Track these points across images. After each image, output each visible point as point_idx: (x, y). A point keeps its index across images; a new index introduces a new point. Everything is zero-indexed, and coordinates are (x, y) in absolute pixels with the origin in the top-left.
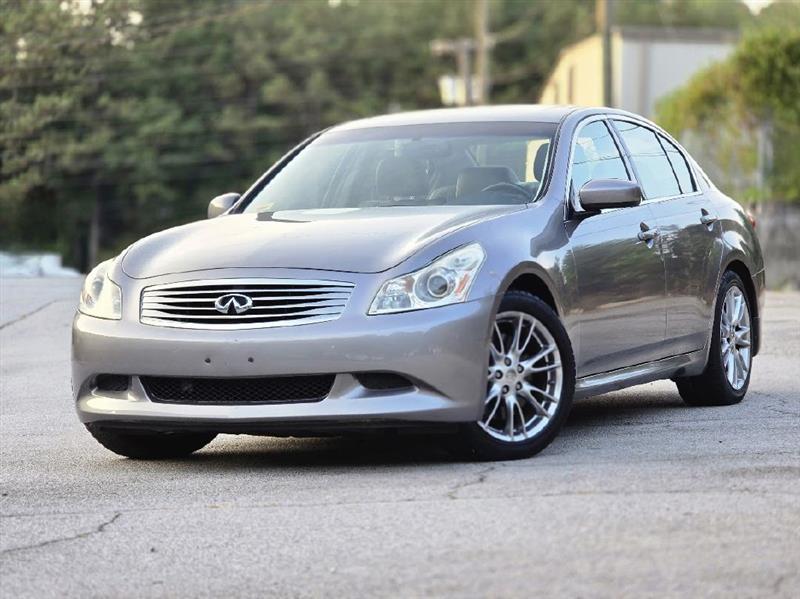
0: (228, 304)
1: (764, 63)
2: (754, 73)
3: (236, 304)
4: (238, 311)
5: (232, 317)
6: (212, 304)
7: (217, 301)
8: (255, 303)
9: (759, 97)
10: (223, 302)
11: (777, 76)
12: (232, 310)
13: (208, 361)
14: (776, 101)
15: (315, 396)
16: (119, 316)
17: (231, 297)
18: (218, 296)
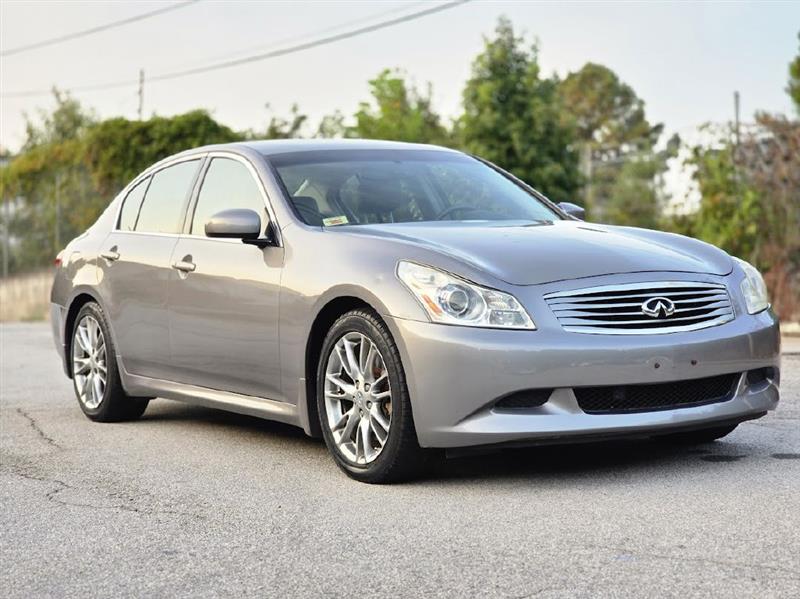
0: (657, 308)
4: (668, 314)
6: (639, 309)
7: (644, 306)
8: (678, 306)
12: (662, 313)
18: (643, 300)
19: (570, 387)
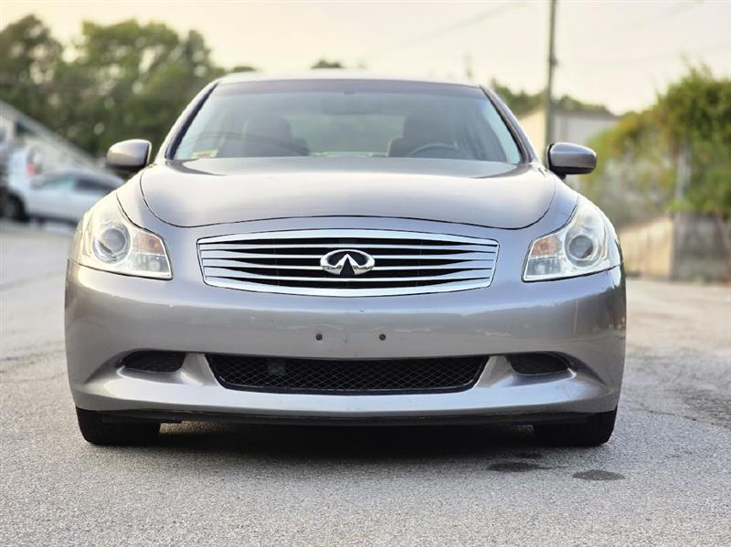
0: (342, 262)
1: (688, 103)
2: (679, 110)
3: (353, 263)
4: (357, 272)
5: (348, 279)
6: (317, 262)
7: (324, 259)
9: (682, 129)
10: (333, 260)
11: (698, 115)
12: (347, 270)
13: (319, 337)
14: (696, 134)
15: (455, 383)
16: (167, 274)
17: (346, 253)
18: (324, 251)
19: (201, 353)
